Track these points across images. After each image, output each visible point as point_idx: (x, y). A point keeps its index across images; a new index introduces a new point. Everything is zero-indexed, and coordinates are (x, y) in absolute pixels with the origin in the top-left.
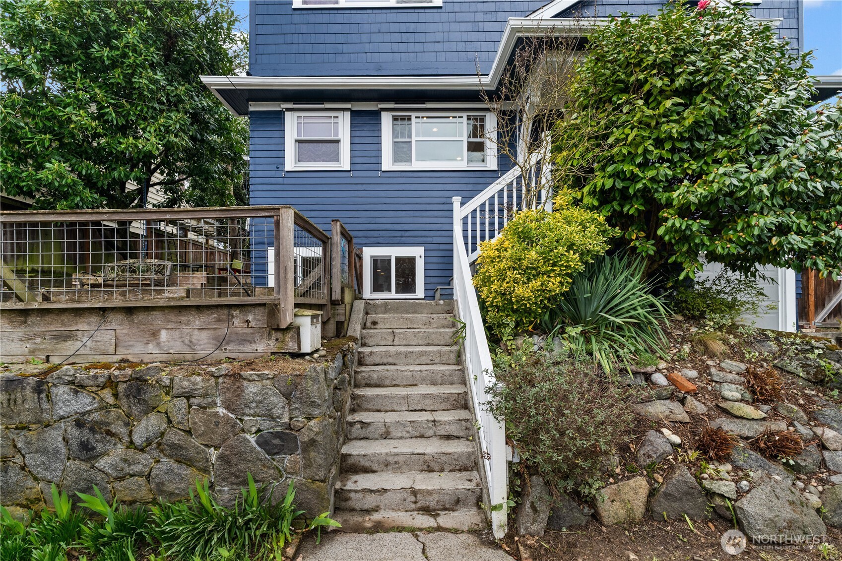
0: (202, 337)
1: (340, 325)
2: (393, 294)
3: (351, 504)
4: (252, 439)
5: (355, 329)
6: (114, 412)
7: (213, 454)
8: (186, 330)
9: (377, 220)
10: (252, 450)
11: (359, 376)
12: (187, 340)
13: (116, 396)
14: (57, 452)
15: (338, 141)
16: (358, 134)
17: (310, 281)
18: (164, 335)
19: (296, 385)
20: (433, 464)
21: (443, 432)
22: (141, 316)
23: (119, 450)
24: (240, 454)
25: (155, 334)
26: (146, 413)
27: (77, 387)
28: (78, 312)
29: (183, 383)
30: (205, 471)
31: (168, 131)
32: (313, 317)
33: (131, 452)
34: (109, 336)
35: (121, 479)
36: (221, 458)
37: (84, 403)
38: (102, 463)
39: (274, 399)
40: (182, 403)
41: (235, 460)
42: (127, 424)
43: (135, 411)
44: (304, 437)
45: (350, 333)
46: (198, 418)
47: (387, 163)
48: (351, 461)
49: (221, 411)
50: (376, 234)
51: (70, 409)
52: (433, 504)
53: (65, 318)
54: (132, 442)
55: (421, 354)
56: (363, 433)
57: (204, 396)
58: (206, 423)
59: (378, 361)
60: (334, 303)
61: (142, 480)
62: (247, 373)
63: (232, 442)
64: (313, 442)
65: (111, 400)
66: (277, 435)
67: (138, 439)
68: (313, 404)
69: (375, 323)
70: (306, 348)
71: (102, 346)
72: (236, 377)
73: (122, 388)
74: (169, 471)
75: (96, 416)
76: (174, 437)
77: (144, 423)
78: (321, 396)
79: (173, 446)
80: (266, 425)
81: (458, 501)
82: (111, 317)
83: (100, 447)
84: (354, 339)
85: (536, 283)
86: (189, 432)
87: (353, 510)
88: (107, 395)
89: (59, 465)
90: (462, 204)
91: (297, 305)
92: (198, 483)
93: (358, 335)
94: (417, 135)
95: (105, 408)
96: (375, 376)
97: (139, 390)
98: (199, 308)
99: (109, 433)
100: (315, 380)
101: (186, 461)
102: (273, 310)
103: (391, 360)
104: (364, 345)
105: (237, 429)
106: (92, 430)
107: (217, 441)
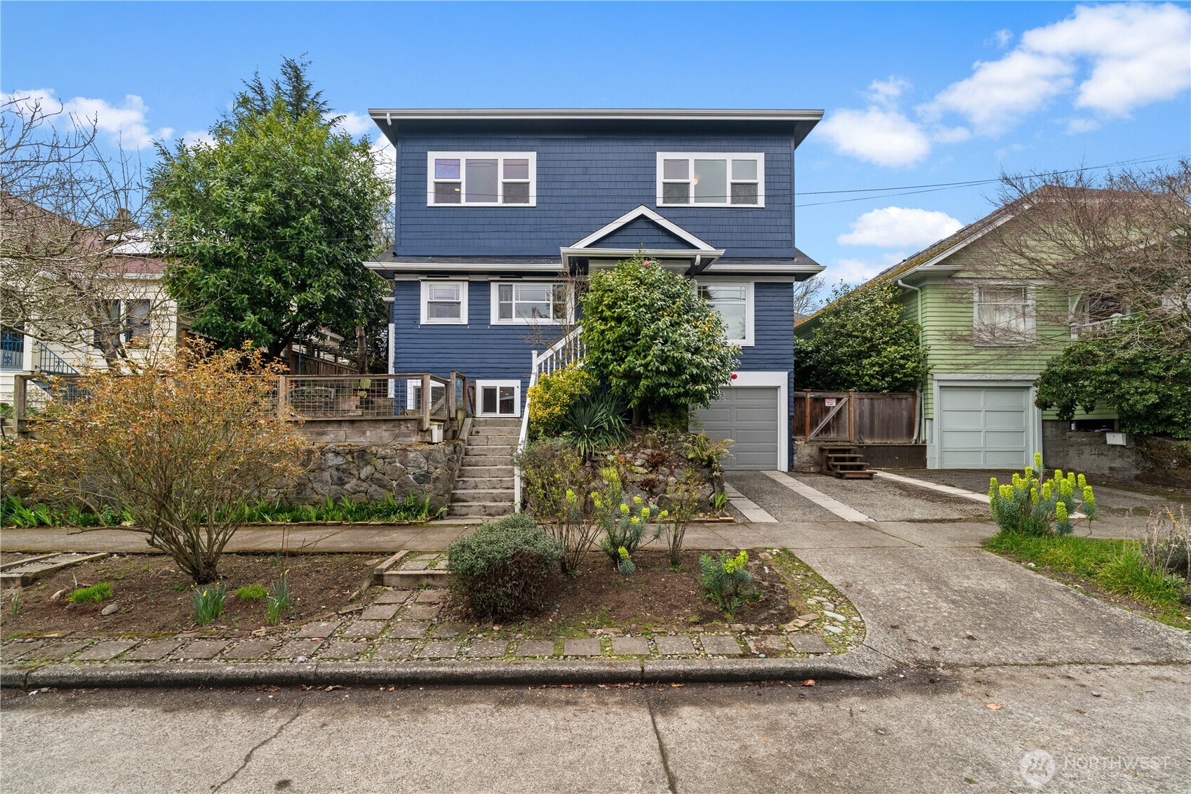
0: (386, 434)
1: (455, 432)
2: (498, 414)
3: (455, 512)
4: (411, 477)
5: (464, 435)
6: (352, 465)
7: (395, 483)
8: (379, 431)
9: (487, 360)
10: (411, 481)
11: (464, 460)
12: (379, 435)
13: (353, 458)
14: (327, 481)
15: (459, 303)
16: (473, 297)
17: (437, 407)
18: (368, 433)
19: (431, 454)
20: (496, 498)
21: (505, 486)
22: (358, 424)
23: (354, 481)
24: (406, 483)
25: (364, 433)
26: (366, 465)
27: (337, 454)
28: (328, 422)
29: (381, 452)
30: (391, 490)
31: (328, 286)
32: (439, 425)
33: (359, 482)
34: (342, 433)
35: (354, 493)
36: (397, 485)
37: (339, 461)
38: (347, 486)
39: (421, 460)
40: (381, 461)
41: (404, 486)
42: (358, 470)
43: (361, 464)
44: (434, 476)
45: (461, 437)
46: (388, 467)
47: (495, 319)
48: (456, 496)
49: (398, 465)
50: (485, 370)
51: (334, 463)
52: (493, 512)
53: (322, 425)
54: (360, 478)
55: (502, 449)
56: (464, 486)
57: (391, 458)
58: (392, 470)
59: (476, 453)
60: (451, 419)
61: (363, 494)
62: (409, 449)
63: (402, 478)
64: (437, 478)
65: (351, 460)
66: (422, 475)
67: (362, 476)
68: (438, 462)
69: (478, 432)
70: (435, 440)
71: (339, 438)
72: (405, 450)
73: (355, 454)
74: (376, 490)
75: (344, 466)
76: (377, 475)
77: (365, 469)
78: (441, 459)
79: (377, 479)
80: (417, 471)
81: (505, 511)
82: (343, 424)
83: (346, 480)
84: (463, 440)
85: (548, 410)
86: (384, 474)
87: (456, 515)
88: (349, 458)
89: (328, 488)
90: (538, 355)
91: (431, 420)
92: (389, 496)
93: (466, 438)
94: (517, 299)
95: (348, 462)
96: (473, 460)
97: (363, 455)
98: (385, 421)
99: (350, 473)
100: (439, 452)
101: (383, 486)
102: (420, 422)
103: (484, 453)
104: (469, 445)
105: (404, 473)
106: (343, 472)
107: (396, 477)
